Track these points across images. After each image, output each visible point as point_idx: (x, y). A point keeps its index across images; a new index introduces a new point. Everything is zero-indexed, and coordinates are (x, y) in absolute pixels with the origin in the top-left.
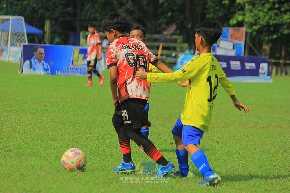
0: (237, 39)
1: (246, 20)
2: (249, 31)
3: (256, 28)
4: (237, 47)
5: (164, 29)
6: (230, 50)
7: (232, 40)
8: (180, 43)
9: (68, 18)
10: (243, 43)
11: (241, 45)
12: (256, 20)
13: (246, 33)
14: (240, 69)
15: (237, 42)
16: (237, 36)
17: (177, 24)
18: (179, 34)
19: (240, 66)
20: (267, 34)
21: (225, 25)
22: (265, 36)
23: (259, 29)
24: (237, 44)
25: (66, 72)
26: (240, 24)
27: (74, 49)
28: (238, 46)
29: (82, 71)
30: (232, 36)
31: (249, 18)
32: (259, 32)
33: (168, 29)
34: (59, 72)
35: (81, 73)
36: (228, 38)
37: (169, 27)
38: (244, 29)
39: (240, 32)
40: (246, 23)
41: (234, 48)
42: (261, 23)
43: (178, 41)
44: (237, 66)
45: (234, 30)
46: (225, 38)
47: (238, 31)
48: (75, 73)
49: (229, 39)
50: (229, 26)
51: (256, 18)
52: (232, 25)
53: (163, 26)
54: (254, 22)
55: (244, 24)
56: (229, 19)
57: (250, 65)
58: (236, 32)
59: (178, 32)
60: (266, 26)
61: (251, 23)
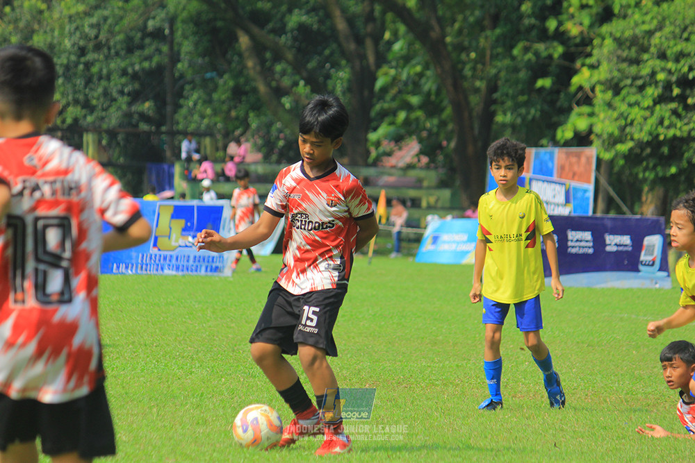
0: (574, 176)
1: (598, 129)
2: (607, 156)
3: (623, 148)
4: (575, 198)
5: (389, 154)
6: (558, 205)
7: (563, 180)
8: (429, 188)
9: (144, 127)
10: (591, 187)
11: (585, 191)
12: (622, 129)
13: (599, 161)
14: (591, 251)
15: (574, 184)
16: (576, 168)
17: (420, 141)
18: (427, 167)
19: (591, 244)
20: (651, 165)
21: (544, 141)
22: (646, 169)
23: (631, 150)
24: (575, 189)
25: (139, 266)
26: (582, 139)
27: (160, 206)
28: (579, 195)
29: (182, 263)
30: (562, 168)
31: (605, 124)
32: (633, 158)
33: (398, 154)
34: (122, 267)
35: (177, 269)
36: (551, 175)
37: (400, 149)
38: (592, 152)
39: (583, 160)
40: (598, 136)
41: (567, 201)
42: (636, 136)
43: (425, 184)
44: (583, 244)
45: (568, 155)
46: (544, 175)
47: (578, 156)
48: (162, 269)
49: (555, 178)
50: (556, 143)
51: (623, 122)
52: (562, 142)
53: (387, 146)
54: (616, 133)
55: (593, 137)
56: (554, 127)
57: (616, 242)
58: (574, 160)
59: (425, 160)
60: (648, 143)
61: (611, 135)
